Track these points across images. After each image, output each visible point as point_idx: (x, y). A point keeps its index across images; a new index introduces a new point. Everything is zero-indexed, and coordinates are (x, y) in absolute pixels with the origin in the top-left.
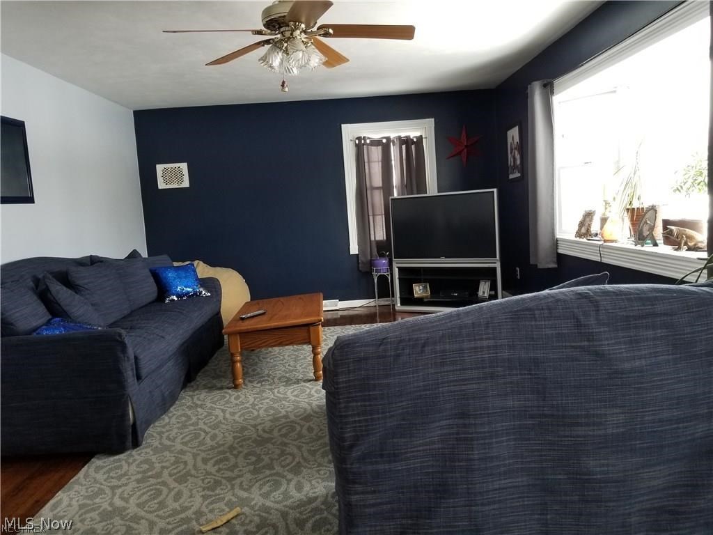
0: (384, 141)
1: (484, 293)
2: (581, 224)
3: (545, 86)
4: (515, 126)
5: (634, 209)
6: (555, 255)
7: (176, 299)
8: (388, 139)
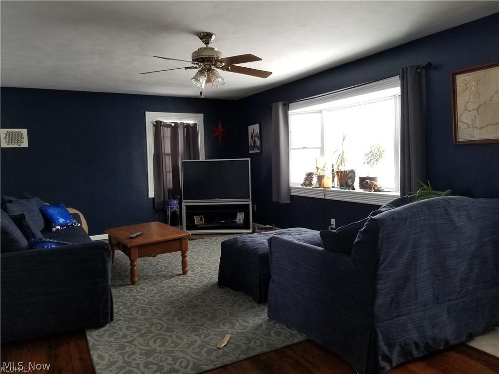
0: (173, 125)
1: (240, 220)
2: (306, 179)
3: (284, 105)
4: (257, 123)
5: (342, 172)
6: (289, 196)
7: (60, 228)
8: (176, 124)
